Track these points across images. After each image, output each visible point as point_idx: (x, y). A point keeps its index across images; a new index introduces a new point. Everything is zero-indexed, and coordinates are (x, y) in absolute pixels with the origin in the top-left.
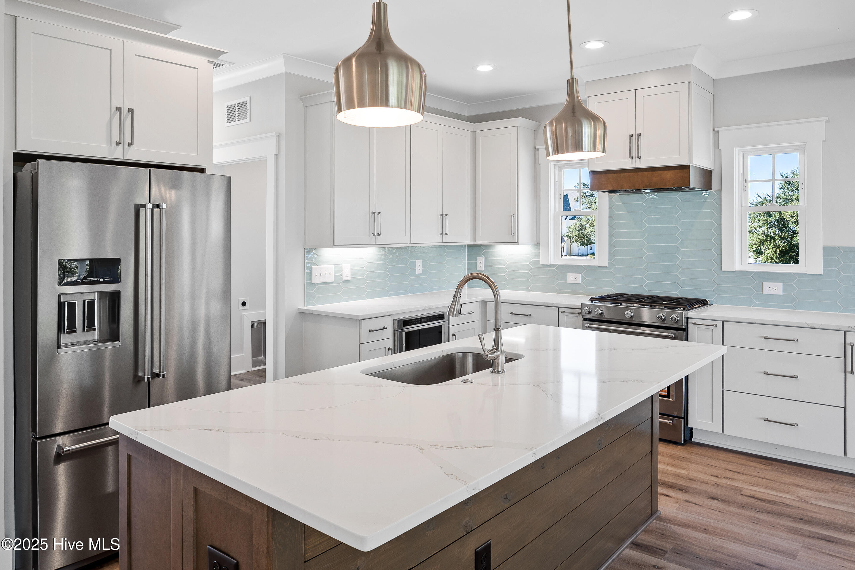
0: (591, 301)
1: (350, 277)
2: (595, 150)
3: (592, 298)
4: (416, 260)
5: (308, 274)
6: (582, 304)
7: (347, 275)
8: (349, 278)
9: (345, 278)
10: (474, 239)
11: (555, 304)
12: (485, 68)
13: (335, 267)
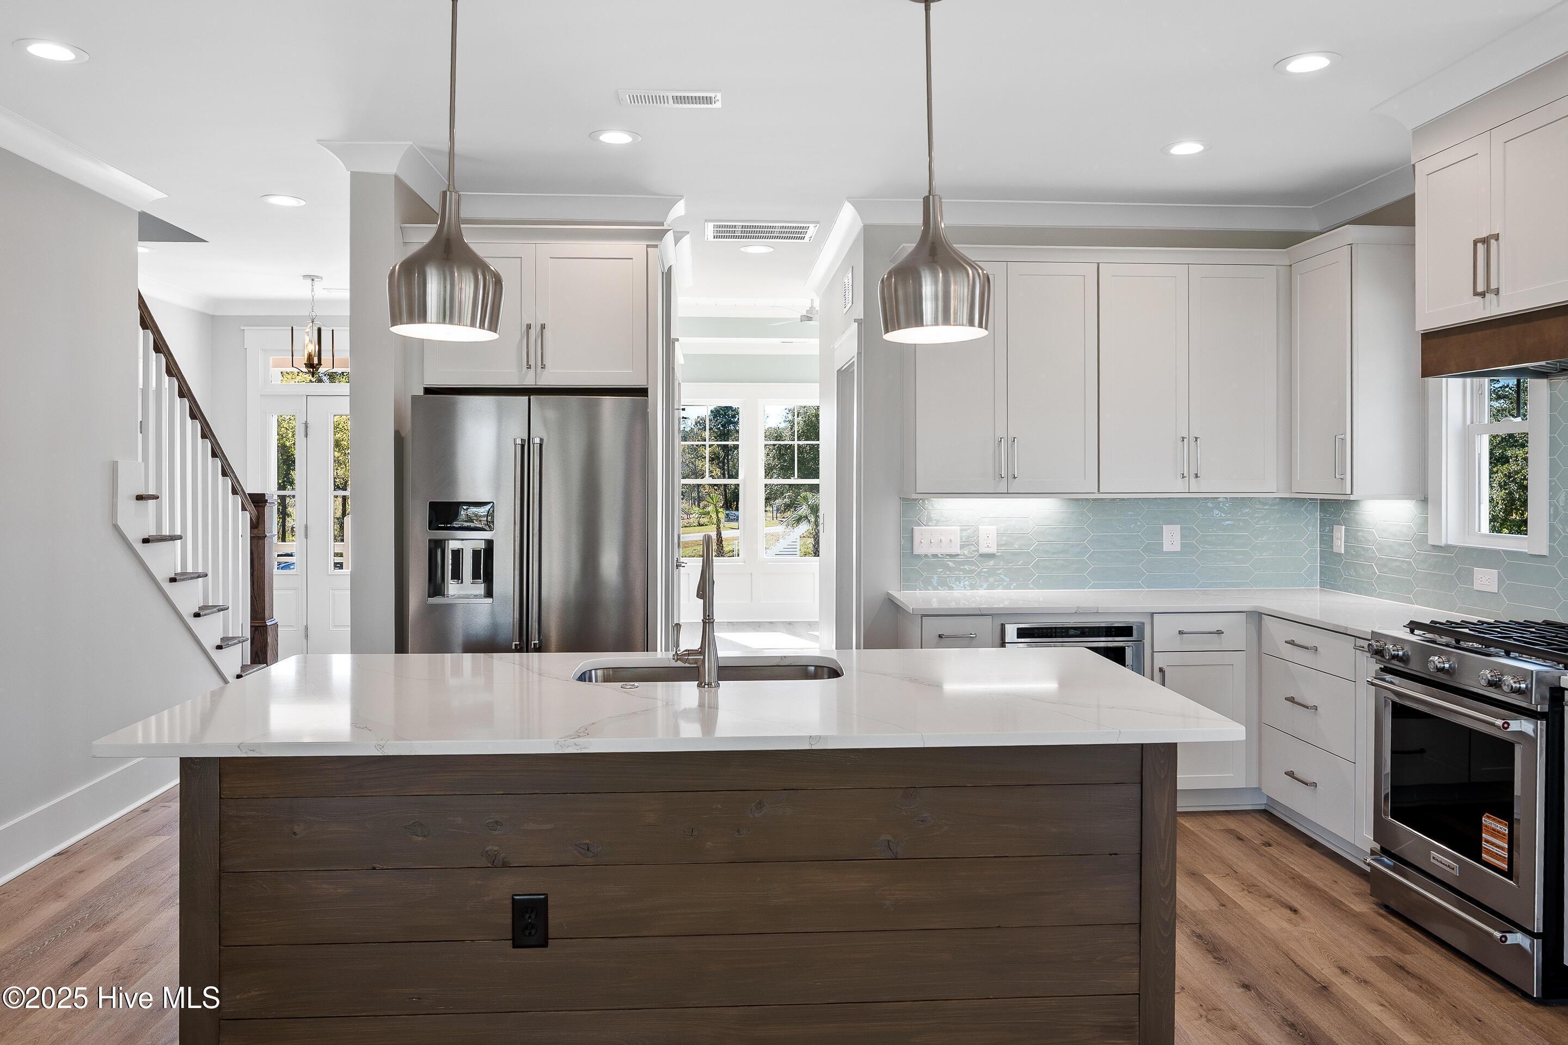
0: (1409, 629)
1: (996, 548)
2: (946, 321)
3: (1412, 622)
4: (1164, 526)
5: (908, 537)
6: (1372, 631)
7: (988, 544)
8: (993, 550)
9: (983, 550)
10: (1290, 488)
11: (1349, 628)
12: (1187, 148)
13: (961, 530)
